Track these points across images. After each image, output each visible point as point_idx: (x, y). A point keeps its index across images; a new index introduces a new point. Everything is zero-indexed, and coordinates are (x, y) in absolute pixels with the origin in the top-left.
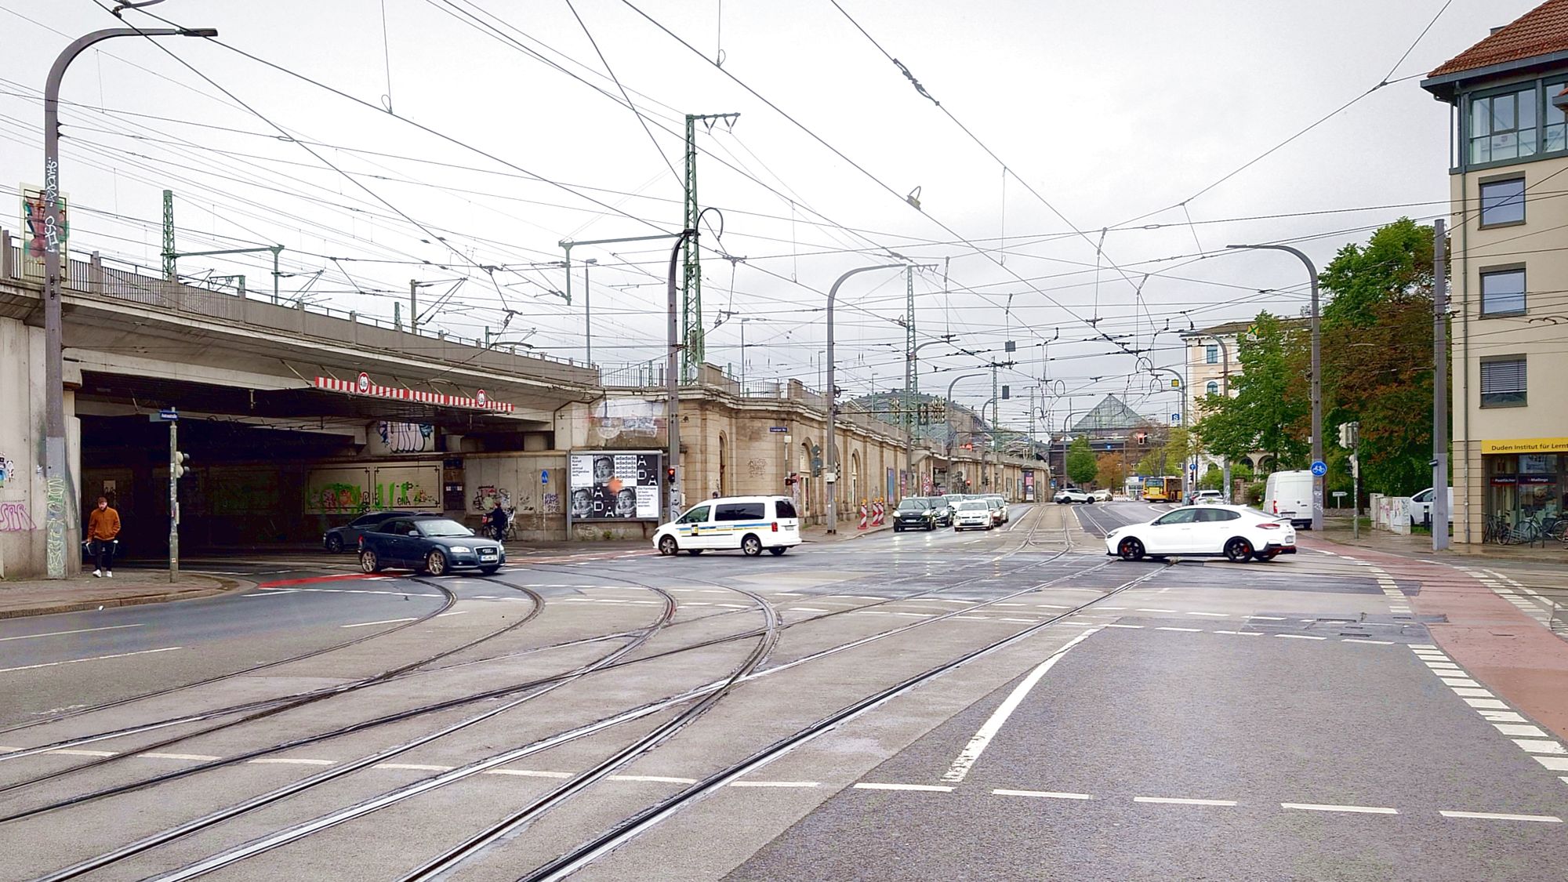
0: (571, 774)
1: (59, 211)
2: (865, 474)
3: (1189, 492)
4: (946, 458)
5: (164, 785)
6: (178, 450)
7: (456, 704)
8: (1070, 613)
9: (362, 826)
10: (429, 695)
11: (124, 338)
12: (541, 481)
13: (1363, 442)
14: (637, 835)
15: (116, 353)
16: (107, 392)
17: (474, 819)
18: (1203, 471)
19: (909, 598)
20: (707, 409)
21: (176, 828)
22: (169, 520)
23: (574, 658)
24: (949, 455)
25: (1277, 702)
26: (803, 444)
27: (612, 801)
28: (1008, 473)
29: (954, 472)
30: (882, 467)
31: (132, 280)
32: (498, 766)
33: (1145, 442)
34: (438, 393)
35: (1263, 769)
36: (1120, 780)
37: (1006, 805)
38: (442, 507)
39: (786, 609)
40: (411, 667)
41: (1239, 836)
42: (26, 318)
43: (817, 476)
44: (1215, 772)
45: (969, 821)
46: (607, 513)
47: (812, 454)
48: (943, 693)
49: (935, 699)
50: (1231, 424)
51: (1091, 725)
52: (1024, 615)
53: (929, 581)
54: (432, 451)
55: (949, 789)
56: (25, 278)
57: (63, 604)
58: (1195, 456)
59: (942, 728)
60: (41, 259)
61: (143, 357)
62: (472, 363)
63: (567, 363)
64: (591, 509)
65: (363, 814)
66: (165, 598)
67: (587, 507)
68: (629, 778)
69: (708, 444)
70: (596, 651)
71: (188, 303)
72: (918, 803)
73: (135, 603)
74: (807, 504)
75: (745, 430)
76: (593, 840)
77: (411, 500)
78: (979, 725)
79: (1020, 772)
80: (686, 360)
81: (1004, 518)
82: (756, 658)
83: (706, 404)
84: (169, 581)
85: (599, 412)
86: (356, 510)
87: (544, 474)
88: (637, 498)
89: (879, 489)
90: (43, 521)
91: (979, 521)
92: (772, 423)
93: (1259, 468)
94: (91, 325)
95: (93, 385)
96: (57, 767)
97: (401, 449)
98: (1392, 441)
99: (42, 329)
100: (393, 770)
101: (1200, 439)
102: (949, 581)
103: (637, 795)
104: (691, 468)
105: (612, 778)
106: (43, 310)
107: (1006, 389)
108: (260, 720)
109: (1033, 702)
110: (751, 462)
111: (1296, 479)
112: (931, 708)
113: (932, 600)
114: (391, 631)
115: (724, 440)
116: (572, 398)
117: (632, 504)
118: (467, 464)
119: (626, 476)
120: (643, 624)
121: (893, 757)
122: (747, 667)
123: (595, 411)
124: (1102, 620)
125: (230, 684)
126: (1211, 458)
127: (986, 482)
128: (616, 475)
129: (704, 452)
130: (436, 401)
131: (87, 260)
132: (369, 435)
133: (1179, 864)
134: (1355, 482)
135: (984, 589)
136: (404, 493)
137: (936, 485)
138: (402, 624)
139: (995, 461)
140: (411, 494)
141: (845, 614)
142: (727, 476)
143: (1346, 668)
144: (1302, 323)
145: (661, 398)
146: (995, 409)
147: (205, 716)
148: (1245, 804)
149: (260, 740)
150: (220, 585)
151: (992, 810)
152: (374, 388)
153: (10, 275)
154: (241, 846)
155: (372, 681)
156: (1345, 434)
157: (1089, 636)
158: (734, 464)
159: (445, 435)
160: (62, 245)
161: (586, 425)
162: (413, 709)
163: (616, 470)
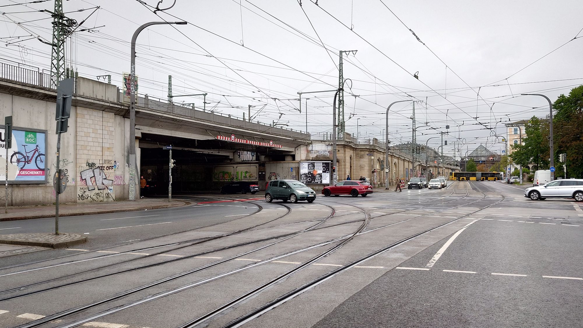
0: (301, 263)
1: (135, 81)
2: (398, 170)
3: (508, 177)
4: (426, 165)
5: (166, 264)
6: (172, 159)
7: (262, 241)
8: (468, 215)
9: (232, 278)
10: (253, 237)
11: (155, 122)
12: (290, 171)
13: (568, 160)
14: (323, 282)
15: (152, 127)
16: (149, 140)
17: (268, 276)
18: (513, 170)
19: (413, 210)
20: (346, 148)
21: (170, 277)
22: (169, 182)
23: (302, 226)
24: (426, 164)
25: (540, 244)
26: (378, 160)
27: (314, 271)
28: (446, 170)
29: (428, 170)
30: (404, 168)
31: (159, 104)
32: (276, 260)
33: (493, 160)
34: (257, 141)
35: (536, 265)
36: (486, 267)
37: (448, 275)
38: (258, 179)
39: (372, 213)
40: (248, 229)
41: (528, 286)
42: (124, 115)
43: (382, 170)
44: (519, 266)
45: (435, 280)
46: (313, 182)
47: (381, 163)
48: (426, 240)
49: (423, 241)
50: (522, 154)
51: (476, 250)
52: (452, 215)
53: (420, 205)
54: (254, 161)
55: (428, 269)
56: (124, 102)
57: (134, 208)
58: (510, 165)
59: (425, 250)
60: (129, 96)
61: (161, 129)
62: (268, 132)
63: (300, 132)
64: (307, 180)
65: (231, 274)
66: (167, 207)
67: (306, 180)
68: (320, 264)
69: (346, 159)
70: (309, 225)
71: (177, 111)
72: (418, 274)
73: (157, 208)
74: (379, 180)
75: (358, 155)
76: (308, 283)
77: (248, 177)
78: (438, 250)
79: (452, 265)
80: (339, 132)
81: (445, 185)
82: (362, 228)
83: (345, 146)
84: (168, 202)
85: (310, 148)
86: (230, 180)
87: (292, 169)
88: (323, 177)
89: (403, 175)
90: (128, 182)
91: (437, 186)
92: (367, 153)
93: (532, 169)
94: (144, 118)
95: (145, 138)
96: (131, 258)
97: (245, 160)
98: (578, 160)
99: (129, 119)
100: (241, 261)
101: (512, 159)
102: (426, 205)
103: (323, 270)
104: (340, 167)
105: (314, 264)
106: (129, 113)
107: (446, 142)
108: (198, 244)
109: (456, 243)
110: (360, 165)
111: (544, 173)
112: (421, 244)
113: (421, 210)
114: (241, 218)
115: (351, 158)
116: (301, 144)
117: (321, 179)
118: (266, 165)
119: (319, 169)
120: (324, 217)
121: (409, 259)
122: (359, 231)
123: (309, 148)
124: (479, 217)
125: (187, 234)
126: (516, 166)
127: (439, 173)
128: (315, 169)
129: (345, 162)
130: (256, 144)
131: (144, 97)
132: (234, 155)
133: (507, 294)
134: (565, 174)
135: (438, 207)
136: (245, 174)
137: (422, 174)
138: (245, 216)
139: (442, 166)
140: (248, 175)
141: (392, 215)
142: (352, 170)
143: (563, 233)
144: (546, 120)
145: (330, 144)
146: (442, 150)
147: (180, 243)
148: (530, 276)
149: (198, 251)
150: (185, 203)
151: (443, 276)
152: (236, 139)
153: (119, 102)
154: (191, 284)
155: (235, 233)
156: (562, 158)
157: (475, 222)
158: (355, 166)
159: (259, 156)
160: (136, 92)
161: (306, 152)
162: (248, 242)
163: (315, 168)
